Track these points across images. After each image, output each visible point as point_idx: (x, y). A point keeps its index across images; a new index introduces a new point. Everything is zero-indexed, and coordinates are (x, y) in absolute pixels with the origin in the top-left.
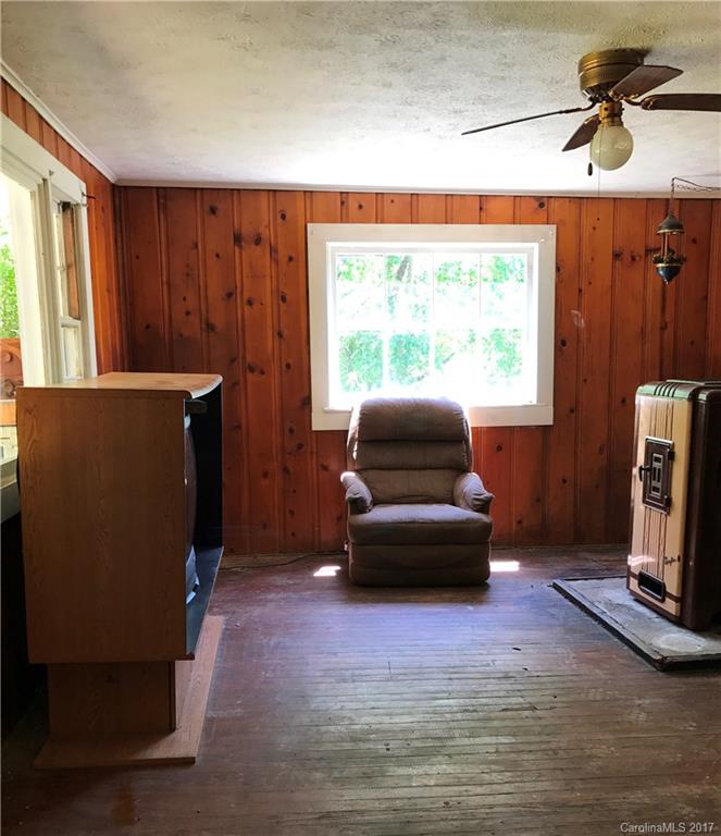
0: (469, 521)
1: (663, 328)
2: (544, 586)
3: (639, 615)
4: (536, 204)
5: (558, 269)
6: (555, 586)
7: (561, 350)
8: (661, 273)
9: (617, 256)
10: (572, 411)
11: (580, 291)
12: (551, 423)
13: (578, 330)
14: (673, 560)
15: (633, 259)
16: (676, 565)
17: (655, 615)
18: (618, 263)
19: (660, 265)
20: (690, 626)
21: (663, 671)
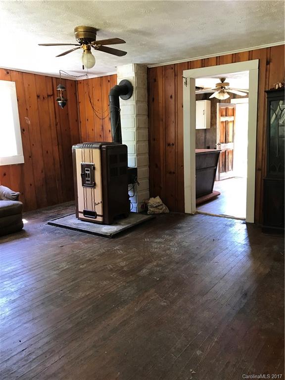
0: (14, 205)
1: (56, 125)
2: (45, 225)
3: (87, 225)
4: (6, 72)
5: (18, 100)
6: (49, 224)
7: (23, 133)
8: (60, 104)
9: (38, 97)
10: (30, 157)
11: (27, 109)
12: (23, 162)
13: (28, 125)
14: (99, 203)
15: (44, 98)
16: (100, 205)
17: (93, 224)
18: (39, 99)
19: (59, 102)
20: (107, 223)
21: (112, 238)
